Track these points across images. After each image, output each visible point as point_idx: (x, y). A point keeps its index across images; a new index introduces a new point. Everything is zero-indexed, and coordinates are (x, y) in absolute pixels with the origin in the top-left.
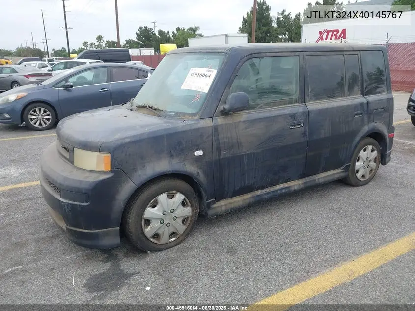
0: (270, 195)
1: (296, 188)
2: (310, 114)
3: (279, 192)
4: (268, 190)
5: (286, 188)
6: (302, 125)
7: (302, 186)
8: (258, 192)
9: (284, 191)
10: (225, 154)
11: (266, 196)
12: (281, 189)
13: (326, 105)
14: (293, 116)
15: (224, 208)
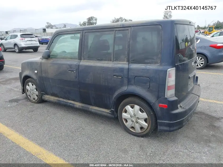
0: (64, 103)
1: (77, 106)
2: (80, 67)
3: (69, 104)
4: (65, 100)
5: (73, 104)
6: (75, 72)
7: (81, 107)
8: (61, 99)
9: (71, 105)
10: (44, 75)
11: (63, 103)
12: (70, 103)
13: (92, 64)
14: (70, 66)
15: (47, 98)
